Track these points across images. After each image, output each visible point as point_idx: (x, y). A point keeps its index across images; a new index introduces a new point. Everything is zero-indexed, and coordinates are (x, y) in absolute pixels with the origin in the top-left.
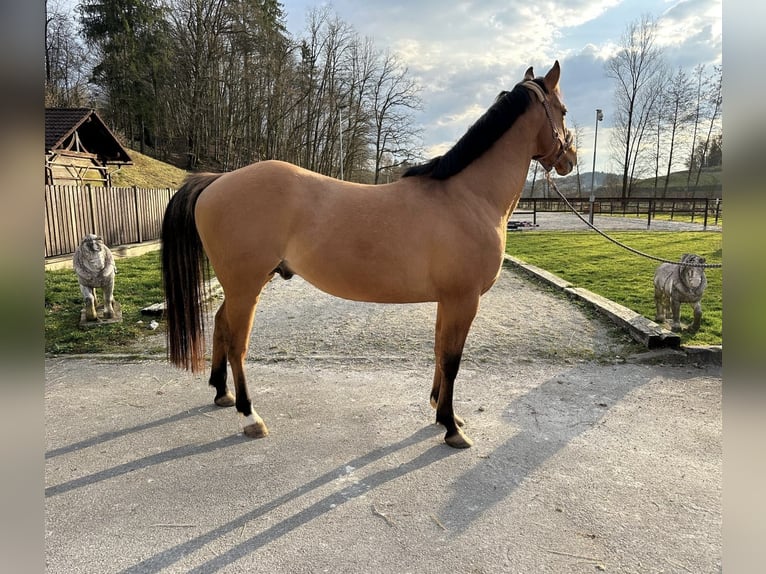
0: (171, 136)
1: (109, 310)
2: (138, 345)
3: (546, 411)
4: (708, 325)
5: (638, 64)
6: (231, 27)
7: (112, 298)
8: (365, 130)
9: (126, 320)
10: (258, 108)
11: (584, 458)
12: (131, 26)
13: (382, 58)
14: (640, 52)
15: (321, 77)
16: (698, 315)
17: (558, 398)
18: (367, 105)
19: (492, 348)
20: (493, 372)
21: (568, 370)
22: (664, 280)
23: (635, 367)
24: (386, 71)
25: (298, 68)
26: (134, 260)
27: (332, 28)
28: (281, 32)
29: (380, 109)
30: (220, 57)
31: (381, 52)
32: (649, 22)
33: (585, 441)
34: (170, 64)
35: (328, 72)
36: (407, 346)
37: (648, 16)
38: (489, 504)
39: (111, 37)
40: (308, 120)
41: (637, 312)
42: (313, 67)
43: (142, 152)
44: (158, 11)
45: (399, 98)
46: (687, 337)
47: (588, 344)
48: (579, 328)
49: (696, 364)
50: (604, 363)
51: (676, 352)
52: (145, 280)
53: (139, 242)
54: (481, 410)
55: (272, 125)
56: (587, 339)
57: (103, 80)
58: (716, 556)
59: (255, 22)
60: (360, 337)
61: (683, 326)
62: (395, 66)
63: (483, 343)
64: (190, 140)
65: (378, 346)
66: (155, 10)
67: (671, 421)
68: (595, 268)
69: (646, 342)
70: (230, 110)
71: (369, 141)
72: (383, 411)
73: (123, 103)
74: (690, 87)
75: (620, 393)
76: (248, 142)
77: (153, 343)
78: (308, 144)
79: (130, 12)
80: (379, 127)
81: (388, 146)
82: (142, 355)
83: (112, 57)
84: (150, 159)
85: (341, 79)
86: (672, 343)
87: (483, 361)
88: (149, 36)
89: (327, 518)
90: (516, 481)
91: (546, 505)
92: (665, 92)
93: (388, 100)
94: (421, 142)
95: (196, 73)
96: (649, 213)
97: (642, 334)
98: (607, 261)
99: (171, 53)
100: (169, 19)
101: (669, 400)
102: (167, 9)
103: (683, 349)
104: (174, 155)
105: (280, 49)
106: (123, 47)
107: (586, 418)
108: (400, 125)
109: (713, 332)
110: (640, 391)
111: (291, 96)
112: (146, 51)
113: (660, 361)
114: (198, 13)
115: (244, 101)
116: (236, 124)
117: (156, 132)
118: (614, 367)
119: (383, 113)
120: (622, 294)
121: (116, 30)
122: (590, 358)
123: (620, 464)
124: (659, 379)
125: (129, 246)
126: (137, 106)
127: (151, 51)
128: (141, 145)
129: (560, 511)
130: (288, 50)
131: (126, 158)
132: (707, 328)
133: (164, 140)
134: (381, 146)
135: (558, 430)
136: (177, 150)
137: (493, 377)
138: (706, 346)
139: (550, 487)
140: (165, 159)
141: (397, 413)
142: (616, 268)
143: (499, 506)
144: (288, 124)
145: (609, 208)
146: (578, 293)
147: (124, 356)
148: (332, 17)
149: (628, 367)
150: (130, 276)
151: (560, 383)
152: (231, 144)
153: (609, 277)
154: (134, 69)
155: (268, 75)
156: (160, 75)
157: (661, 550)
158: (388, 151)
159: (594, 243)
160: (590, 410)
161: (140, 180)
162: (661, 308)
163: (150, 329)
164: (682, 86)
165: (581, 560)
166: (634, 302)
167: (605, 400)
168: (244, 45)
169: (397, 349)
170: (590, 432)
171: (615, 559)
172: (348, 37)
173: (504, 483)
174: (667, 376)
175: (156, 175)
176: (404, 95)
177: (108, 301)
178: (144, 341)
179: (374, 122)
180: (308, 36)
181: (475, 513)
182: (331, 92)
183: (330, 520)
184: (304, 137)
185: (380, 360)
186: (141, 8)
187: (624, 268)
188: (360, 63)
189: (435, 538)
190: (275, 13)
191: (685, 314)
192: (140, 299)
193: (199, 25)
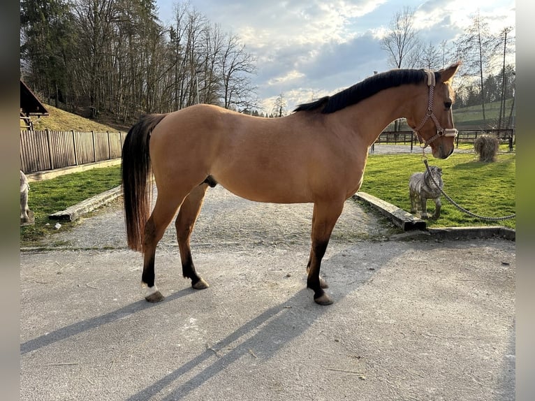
0: (78, 95)
1: (25, 216)
2: (46, 240)
3: (333, 275)
4: (446, 214)
5: (402, 40)
6: (119, 17)
7: (27, 207)
8: (217, 88)
9: (37, 223)
10: (140, 74)
11: (357, 305)
12: (46, 17)
13: (227, 39)
14: (403, 33)
15: (184, 52)
16: (438, 207)
17: (342, 266)
18: (218, 71)
19: (299, 234)
20: (298, 250)
21: (350, 247)
22: (415, 184)
23: (395, 243)
24: (230, 47)
25: (168, 45)
26: (48, 182)
27: (191, 17)
28: (155, 21)
29: (227, 74)
30: (111, 39)
31: (226, 34)
32: (409, 13)
33: (357, 294)
34: (76, 44)
35: (189, 49)
36: (240, 235)
37: (408, 8)
38: (289, 339)
39: (31, 25)
40: (176, 82)
41: (398, 207)
42: (178, 45)
43: (56, 107)
44: (66, 6)
45: (240, 65)
46: (432, 222)
47: (364, 230)
48: (359, 218)
49: (437, 240)
50: (374, 241)
51: (423, 232)
52: (54, 195)
53: (51, 169)
54: (288, 276)
55: (150, 86)
56: (363, 226)
57: (26, 56)
58: (442, 366)
59: (136, 14)
60: (206, 230)
61: (429, 215)
62: (236, 43)
63: (293, 231)
64: (92, 98)
65: (219, 236)
66: (63, 6)
67: (417, 278)
68: (373, 179)
69: (402, 226)
70: (120, 76)
71: (220, 96)
72: (219, 280)
73: (42, 72)
74: (438, 55)
75: (384, 261)
76: (133, 98)
77: (57, 239)
78: (176, 99)
79: (45, 7)
80: (227, 86)
81: (233, 99)
82: (48, 247)
83: (33, 39)
84: (62, 111)
85: (198, 53)
86: (421, 226)
87: (293, 243)
88: (60, 24)
89: (173, 354)
90: (309, 323)
91: (328, 338)
92: (421, 59)
93: (232, 67)
94: (256, 96)
95: (94, 50)
96: (411, 141)
97: (400, 221)
98: (382, 174)
99: (76, 36)
100: (74, 12)
101: (417, 265)
102: (73, 5)
103: (428, 230)
104: (80, 109)
105: (154, 32)
106: (40, 32)
107: (360, 278)
108: (241, 85)
109: (449, 219)
110: (398, 259)
111: (163, 65)
112: (58, 35)
113: (412, 239)
114: (95, 8)
115: (130, 69)
116: (124, 86)
117: (67, 92)
118: (381, 244)
119: (229, 76)
120: (389, 195)
121: (35, 20)
122: (365, 238)
123: (381, 308)
124: (412, 250)
125: (44, 172)
126: (52, 74)
127: (62, 34)
128: (56, 102)
129: (337, 341)
130: (161, 33)
131: (43, 111)
132: (444, 216)
133: (72, 98)
134: (228, 99)
135: (340, 287)
136: (82, 105)
137: (299, 254)
138: (444, 228)
139: (332, 325)
140: (73, 111)
141: (229, 281)
142: (387, 179)
143: (296, 340)
144: (161, 85)
145: (386, 139)
146: (360, 196)
147: (35, 248)
148: (191, 10)
149: (390, 243)
150: (43, 193)
151: (344, 256)
152: (121, 100)
153: (382, 184)
154: (49, 48)
155: (146, 51)
156: (69, 52)
157: (404, 364)
158: (233, 102)
159: (374, 163)
160: (363, 273)
161: (55, 126)
162: (414, 203)
163: (55, 229)
164: (432, 55)
165: (349, 374)
166: (398, 200)
167: (374, 265)
168: (129, 30)
169: (233, 237)
170: (361, 287)
171: (373, 372)
172: (203, 24)
173: (301, 324)
174: (417, 248)
175: (68, 123)
176: (243, 64)
177: (24, 210)
178: (50, 238)
179: (222, 82)
180: (174, 23)
181: (279, 345)
182: (192, 62)
183: (175, 355)
184: (174, 94)
185: (220, 245)
186: (53, 4)
187: (393, 178)
188: (212, 42)
189: (250, 363)
190: (150, 7)
191: (430, 207)
192: (49, 209)
193: (95, 16)
